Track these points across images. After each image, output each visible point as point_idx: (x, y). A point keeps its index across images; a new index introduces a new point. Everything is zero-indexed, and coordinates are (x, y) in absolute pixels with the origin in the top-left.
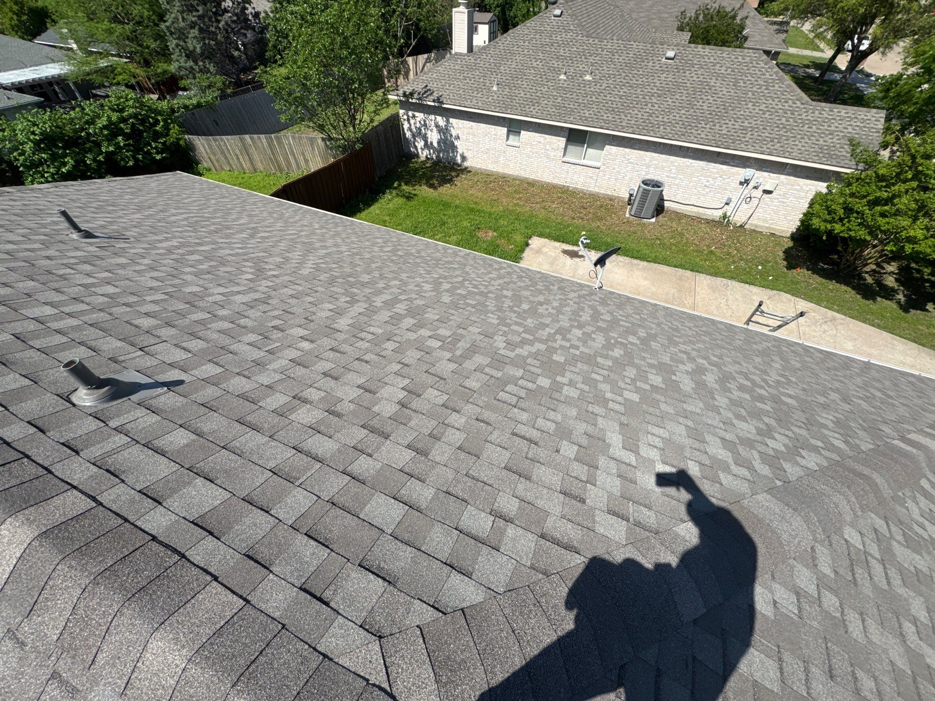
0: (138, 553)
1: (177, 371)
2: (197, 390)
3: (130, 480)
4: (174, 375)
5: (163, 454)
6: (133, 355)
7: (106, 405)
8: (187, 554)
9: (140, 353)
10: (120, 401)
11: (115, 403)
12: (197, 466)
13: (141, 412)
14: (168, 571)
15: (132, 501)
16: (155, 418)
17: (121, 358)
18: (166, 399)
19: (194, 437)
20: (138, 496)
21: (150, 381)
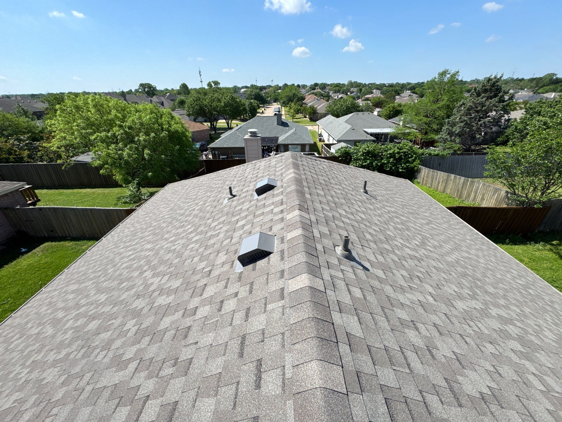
0: (327, 323)
1: (369, 264)
2: (372, 278)
3: (337, 292)
4: (367, 265)
5: (350, 294)
6: (358, 246)
7: (343, 258)
8: (339, 343)
9: (360, 247)
10: (347, 260)
11: (345, 260)
12: (358, 311)
13: (350, 270)
14: (331, 342)
15: (334, 301)
16: (354, 277)
17: (354, 244)
18: (360, 272)
19: (362, 297)
20: (336, 302)
21: (359, 260)
